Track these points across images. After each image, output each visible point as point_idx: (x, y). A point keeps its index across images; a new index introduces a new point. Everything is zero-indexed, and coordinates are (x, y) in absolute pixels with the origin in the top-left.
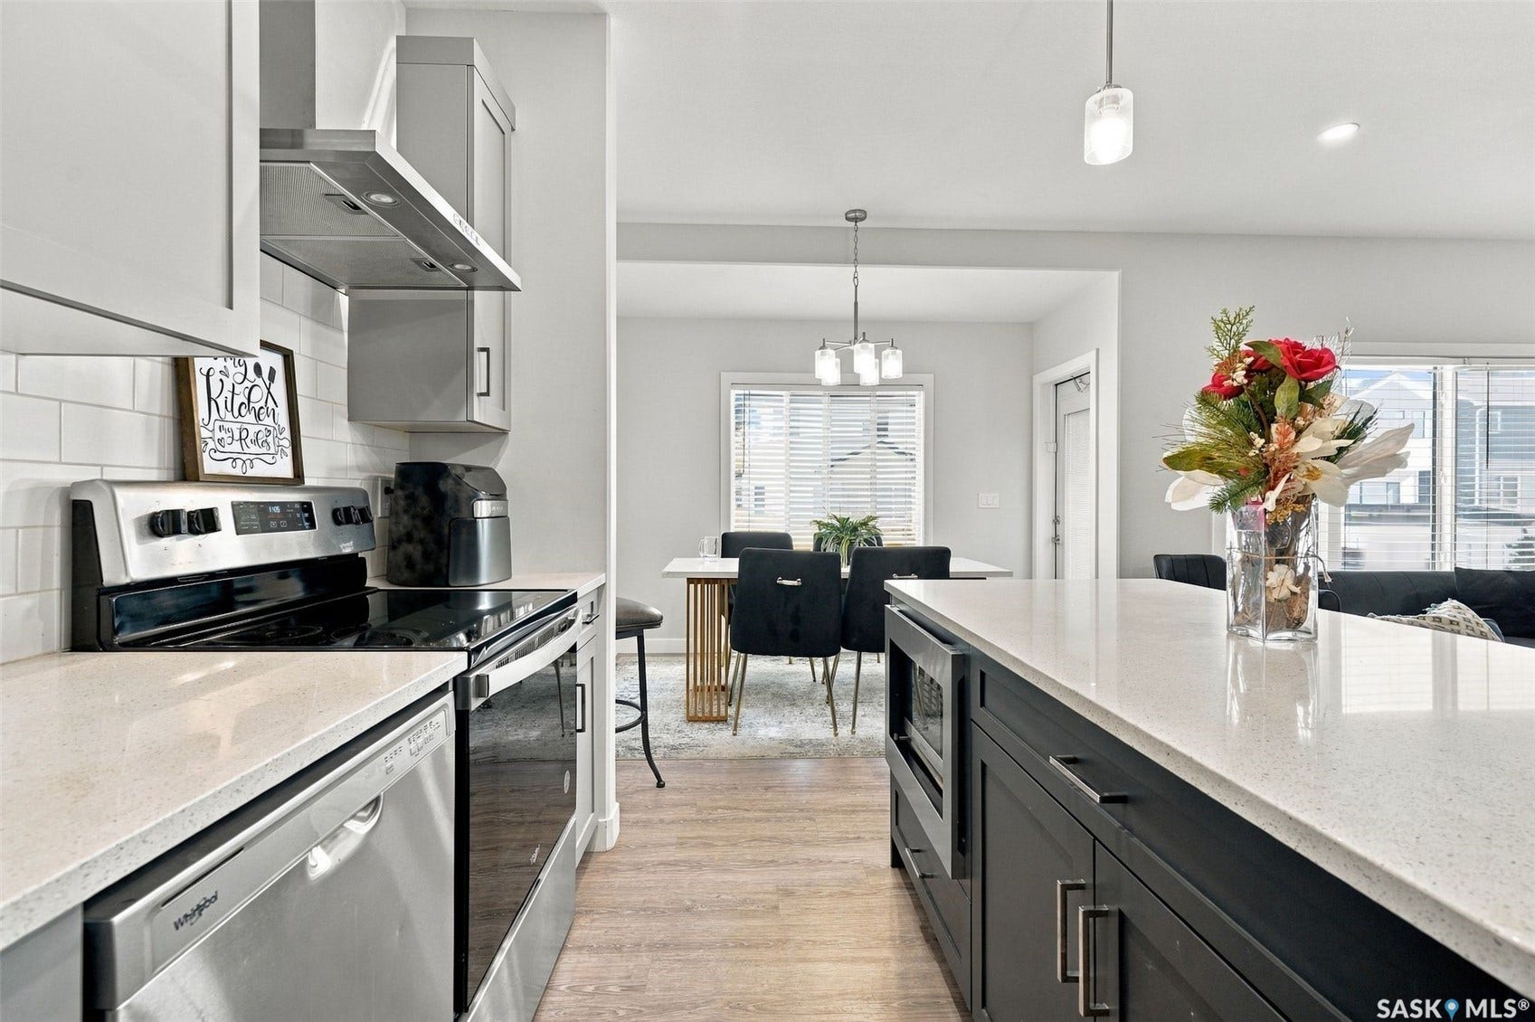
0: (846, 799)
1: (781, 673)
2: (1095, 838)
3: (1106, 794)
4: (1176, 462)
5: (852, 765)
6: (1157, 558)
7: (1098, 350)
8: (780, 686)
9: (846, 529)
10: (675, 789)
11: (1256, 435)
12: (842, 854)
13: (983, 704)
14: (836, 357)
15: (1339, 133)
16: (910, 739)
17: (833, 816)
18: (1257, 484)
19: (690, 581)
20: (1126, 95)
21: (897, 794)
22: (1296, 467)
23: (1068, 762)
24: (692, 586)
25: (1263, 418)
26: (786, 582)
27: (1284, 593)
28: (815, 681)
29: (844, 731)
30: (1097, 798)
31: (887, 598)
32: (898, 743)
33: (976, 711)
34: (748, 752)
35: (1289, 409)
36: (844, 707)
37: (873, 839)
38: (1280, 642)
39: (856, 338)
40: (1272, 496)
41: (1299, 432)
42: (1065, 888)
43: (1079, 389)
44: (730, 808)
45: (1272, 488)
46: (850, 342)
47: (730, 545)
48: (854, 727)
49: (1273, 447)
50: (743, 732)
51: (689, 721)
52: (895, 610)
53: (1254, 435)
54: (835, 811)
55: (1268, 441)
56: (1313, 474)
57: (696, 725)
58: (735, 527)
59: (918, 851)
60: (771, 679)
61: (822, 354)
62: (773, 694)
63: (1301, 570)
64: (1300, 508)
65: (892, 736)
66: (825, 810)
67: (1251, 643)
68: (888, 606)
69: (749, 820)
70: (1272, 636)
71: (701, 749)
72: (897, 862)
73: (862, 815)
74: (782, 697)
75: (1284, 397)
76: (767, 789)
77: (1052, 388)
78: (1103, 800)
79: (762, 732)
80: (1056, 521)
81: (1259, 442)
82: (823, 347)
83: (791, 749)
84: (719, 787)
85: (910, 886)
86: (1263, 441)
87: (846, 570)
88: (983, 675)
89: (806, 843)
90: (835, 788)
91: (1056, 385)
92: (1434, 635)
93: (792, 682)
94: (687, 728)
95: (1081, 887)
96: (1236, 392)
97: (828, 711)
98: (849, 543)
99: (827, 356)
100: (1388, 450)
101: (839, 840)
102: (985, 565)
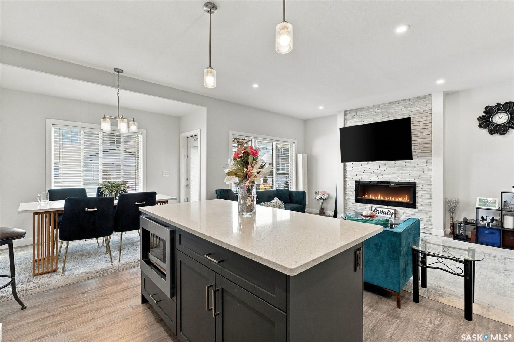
0: (119, 287)
1: (81, 245)
2: (216, 272)
3: (219, 261)
4: (229, 174)
5: (121, 274)
6: (216, 190)
7: (200, 129)
8: (83, 250)
9: (115, 187)
10: (32, 308)
11: (245, 168)
12: (122, 306)
13: (180, 244)
14: (110, 122)
15: (256, 86)
16: (150, 259)
17: (116, 294)
18: (245, 179)
19: (35, 214)
20: (214, 71)
21: (144, 279)
22: (252, 175)
23: (208, 255)
24: (36, 216)
25: (246, 164)
26: (89, 210)
27: (250, 204)
28: (99, 245)
29: (116, 262)
30: (217, 262)
31: (140, 213)
32: (145, 261)
33: (178, 246)
34: (71, 281)
35: (251, 162)
36: (115, 253)
37: (134, 297)
38: (249, 215)
39: (118, 116)
40: (248, 182)
41: (253, 167)
42: (208, 287)
43: (195, 140)
44: (65, 306)
45: (247, 180)
46: (116, 117)
47: (54, 195)
48: (119, 260)
49: (248, 171)
50: (67, 274)
51: (34, 276)
52: (144, 217)
53: (244, 168)
54: (116, 292)
55: (247, 169)
56: (255, 177)
57: (39, 277)
58: (54, 187)
59: (154, 295)
60: (77, 249)
61: (104, 120)
62: (79, 255)
63: (253, 198)
64: (253, 184)
65: (143, 259)
66: (112, 293)
67: (244, 216)
68: (141, 216)
69: (78, 308)
70: (247, 214)
71: (45, 286)
72: (144, 301)
73: (128, 290)
74: (84, 255)
75: (250, 160)
76: (83, 293)
77: (186, 139)
78: (219, 262)
79: (76, 272)
80: (187, 180)
81: (246, 170)
82: (105, 118)
83: (93, 275)
84: (59, 299)
85: (151, 308)
86: (246, 169)
87: (116, 202)
88: (180, 235)
89: (106, 307)
90: (114, 284)
91: (187, 138)
92: (272, 209)
93: (87, 248)
94: (34, 280)
95: (212, 286)
96: (241, 157)
97: (108, 256)
98: (116, 192)
99: (106, 121)
100: (267, 171)
101: (120, 302)
102: (168, 196)
